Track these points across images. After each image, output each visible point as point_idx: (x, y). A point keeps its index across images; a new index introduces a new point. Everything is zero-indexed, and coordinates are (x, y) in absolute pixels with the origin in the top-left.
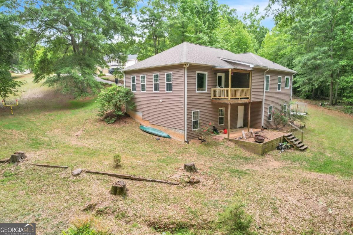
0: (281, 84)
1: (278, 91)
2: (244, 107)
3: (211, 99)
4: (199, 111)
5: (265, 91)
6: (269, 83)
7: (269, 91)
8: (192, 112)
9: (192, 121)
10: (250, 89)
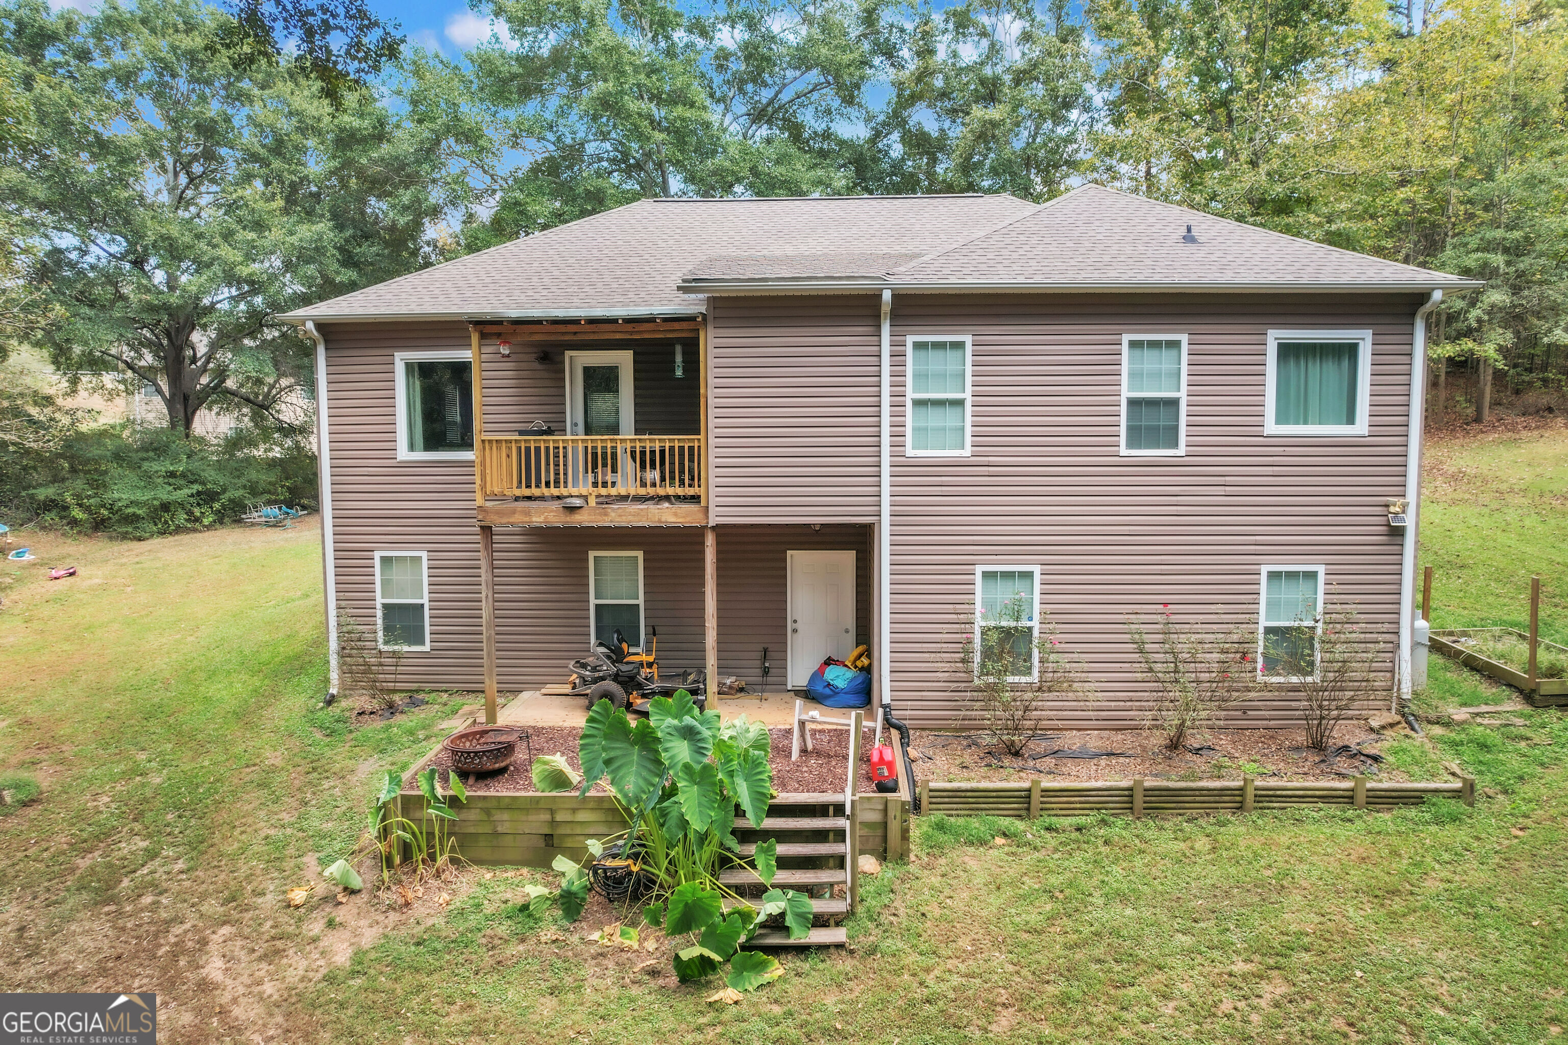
0: (1181, 394)
1: (1126, 452)
2: (858, 560)
4: (424, 555)
5: (910, 452)
6: (967, 395)
7: (967, 451)
8: (377, 555)
9: (380, 601)
10: (699, 440)
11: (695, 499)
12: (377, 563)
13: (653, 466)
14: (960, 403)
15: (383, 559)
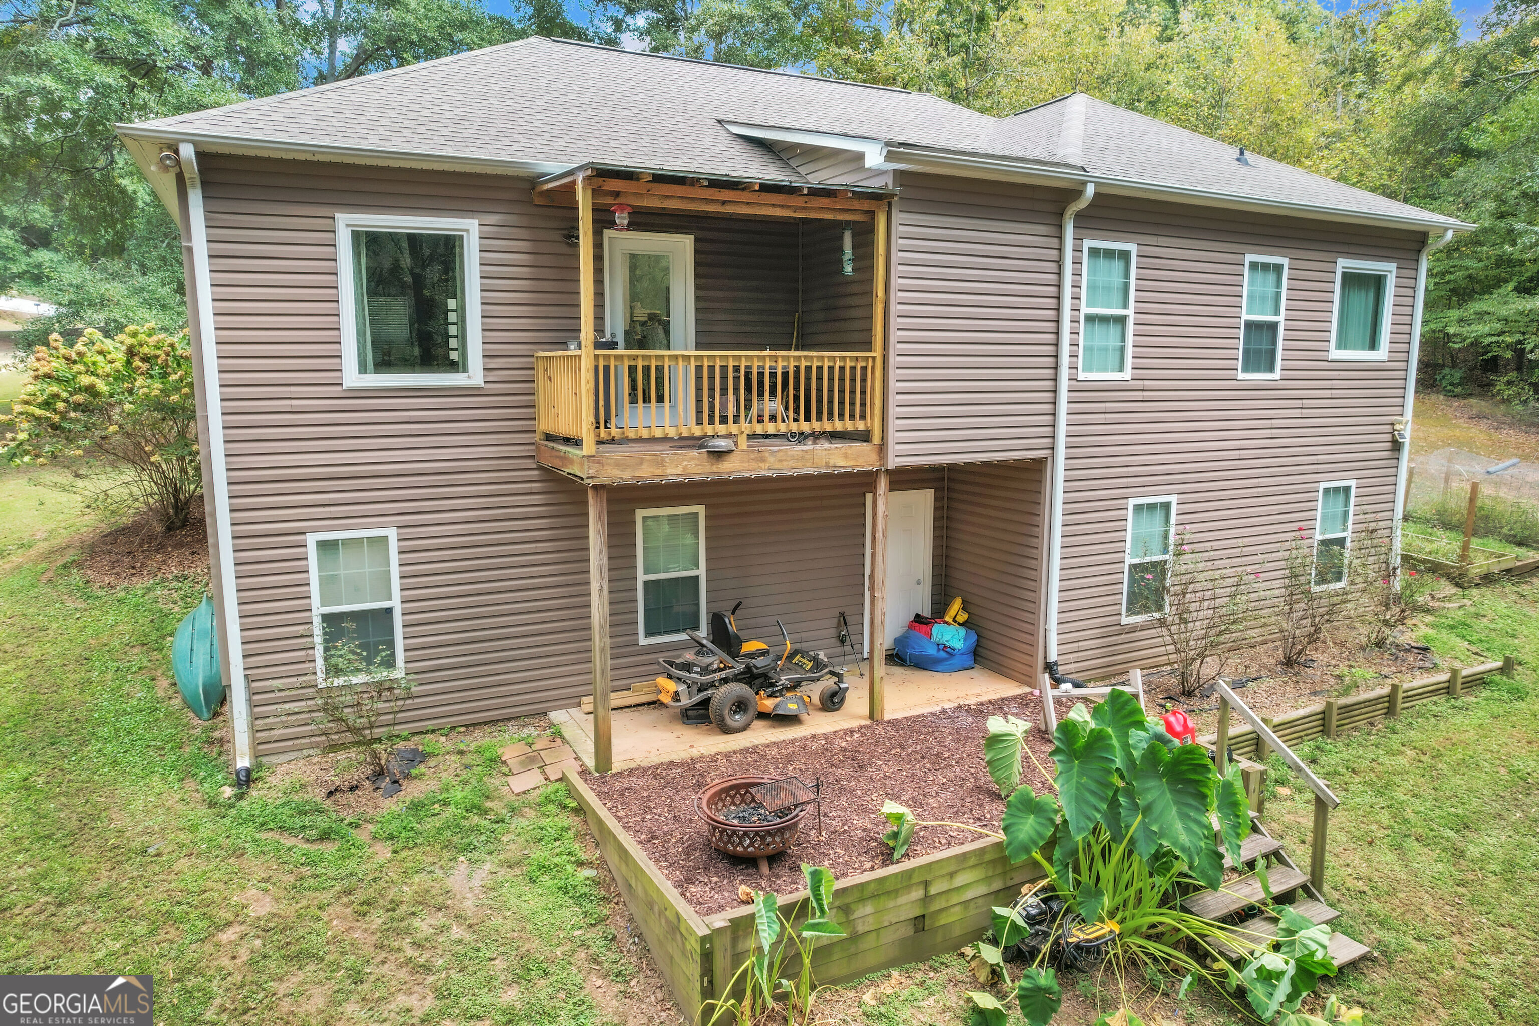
0: (1281, 318)
1: (1241, 376)
2: (936, 500)
3: (537, 437)
4: (392, 534)
5: (1081, 376)
6: (1130, 312)
7: (1127, 374)
8: (311, 539)
9: (318, 608)
10: (874, 358)
11: (864, 437)
12: (312, 551)
13: (773, 393)
14: (1121, 320)
15: (323, 545)
